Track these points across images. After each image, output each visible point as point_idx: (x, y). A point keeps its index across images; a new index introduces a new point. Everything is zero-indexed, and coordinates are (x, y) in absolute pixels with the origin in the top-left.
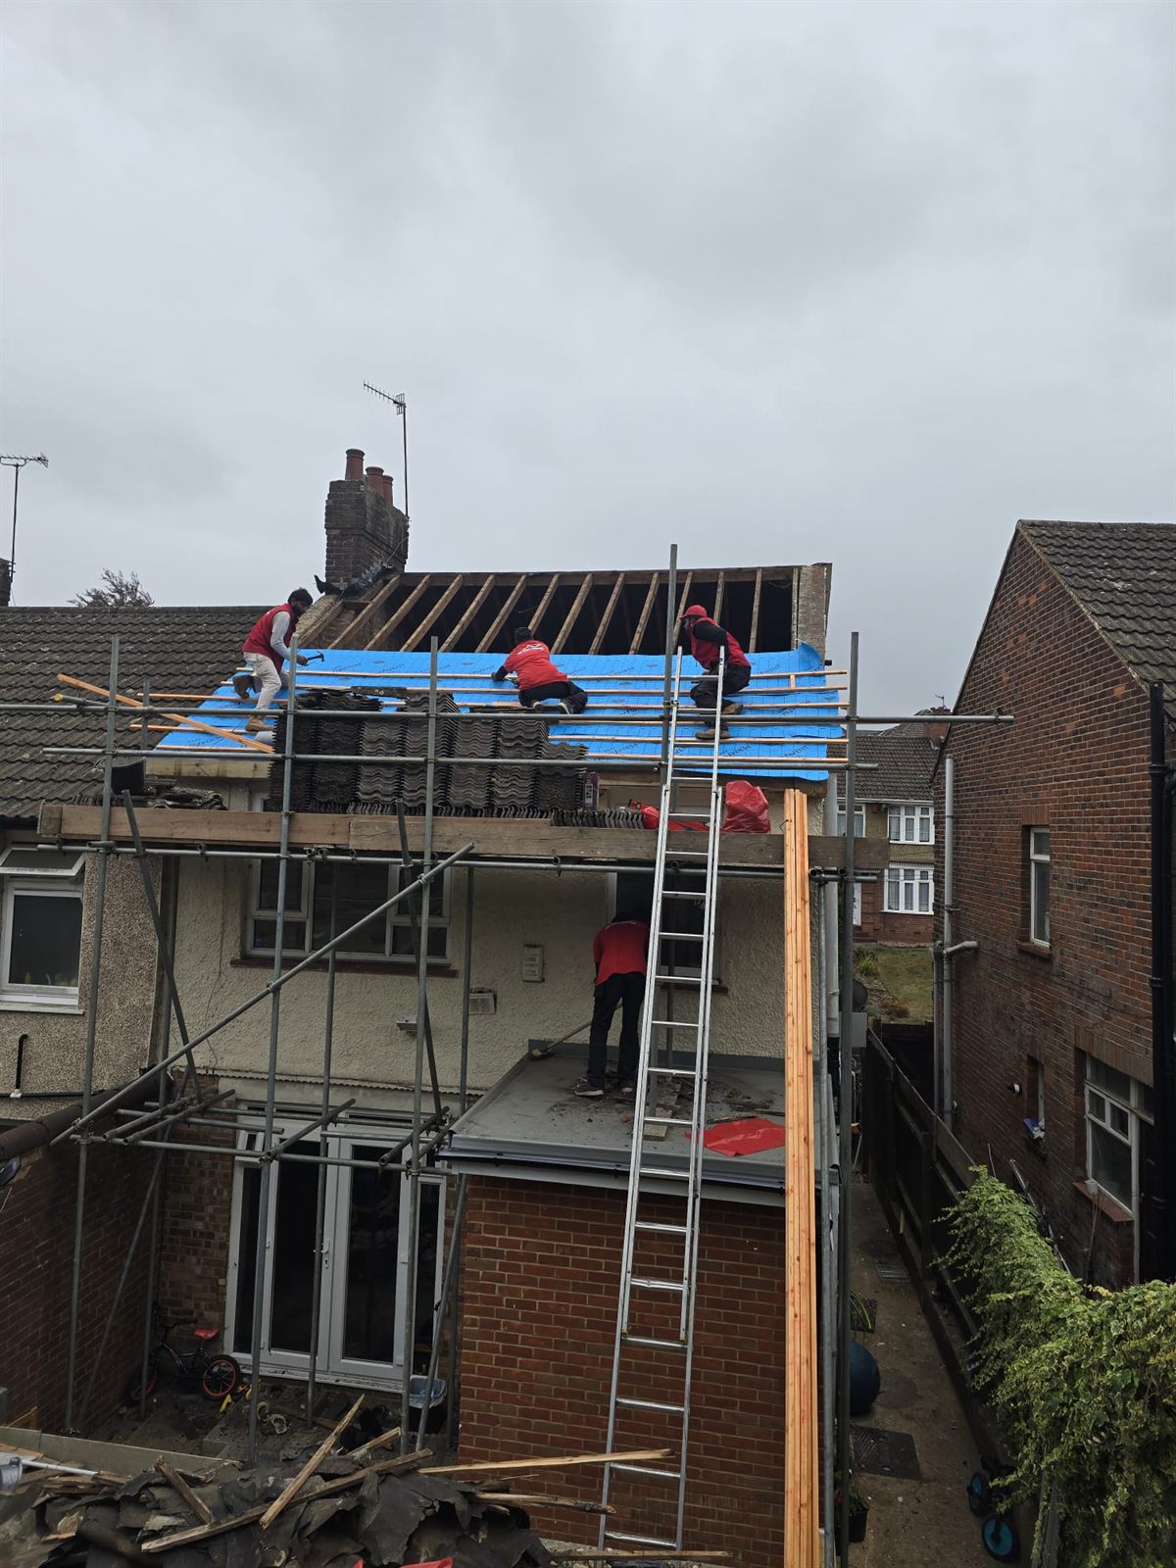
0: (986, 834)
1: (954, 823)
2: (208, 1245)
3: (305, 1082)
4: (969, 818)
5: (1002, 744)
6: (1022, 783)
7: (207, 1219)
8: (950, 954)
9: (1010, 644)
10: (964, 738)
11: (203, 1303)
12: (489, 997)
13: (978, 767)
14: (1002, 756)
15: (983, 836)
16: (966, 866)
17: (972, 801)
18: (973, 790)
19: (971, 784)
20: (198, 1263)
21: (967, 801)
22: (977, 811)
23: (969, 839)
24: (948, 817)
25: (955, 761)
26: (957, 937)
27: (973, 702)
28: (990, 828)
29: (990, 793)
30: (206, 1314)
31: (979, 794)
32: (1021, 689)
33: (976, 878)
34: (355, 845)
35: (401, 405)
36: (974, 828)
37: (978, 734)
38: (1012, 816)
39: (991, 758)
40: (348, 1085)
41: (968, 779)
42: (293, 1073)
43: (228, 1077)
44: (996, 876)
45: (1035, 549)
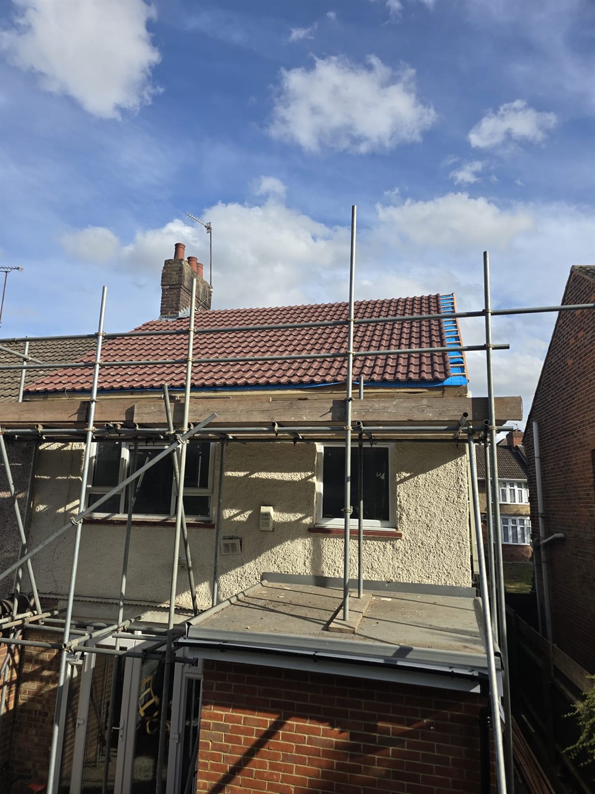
0: (565, 463)
1: (541, 462)
2: (43, 721)
3: (113, 603)
4: (551, 456)
5: (572, 403)
6: (589, 424)
7: (44, 702)
8: (546, 545)
9: (572, 341)
10: (544, 408)
11: (38, 765)
12: (237, 542)
13: (555, 423)
14: (572, 411)
15: (562, 465)
16: (552, 486)
17: (552, 445)
18: (552, 438)
19: (551, 435)
20: (37, 734)
21: (549, 446)
22: (557, 450)
23: (552, 469)
24: (537, 457)
25: (538, 424)
26: (548, 533)
27: (549, 385)
28: (567, 459)
29: (565, 437)
30: (39, 772)
31: (557, 439)
32: (582, 365)
33: (559, 493)
34: (137, 420)
35: (209, 228)
36: (555, 461)
37: (554, 402)
38: (583, 446)
39: (564, 415)
40: (141, 605)
41: (549, 432)
42: (106, 597)
43: (64, 599)
44: (574, 487)
45: (585, 277)
